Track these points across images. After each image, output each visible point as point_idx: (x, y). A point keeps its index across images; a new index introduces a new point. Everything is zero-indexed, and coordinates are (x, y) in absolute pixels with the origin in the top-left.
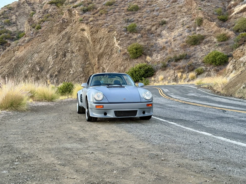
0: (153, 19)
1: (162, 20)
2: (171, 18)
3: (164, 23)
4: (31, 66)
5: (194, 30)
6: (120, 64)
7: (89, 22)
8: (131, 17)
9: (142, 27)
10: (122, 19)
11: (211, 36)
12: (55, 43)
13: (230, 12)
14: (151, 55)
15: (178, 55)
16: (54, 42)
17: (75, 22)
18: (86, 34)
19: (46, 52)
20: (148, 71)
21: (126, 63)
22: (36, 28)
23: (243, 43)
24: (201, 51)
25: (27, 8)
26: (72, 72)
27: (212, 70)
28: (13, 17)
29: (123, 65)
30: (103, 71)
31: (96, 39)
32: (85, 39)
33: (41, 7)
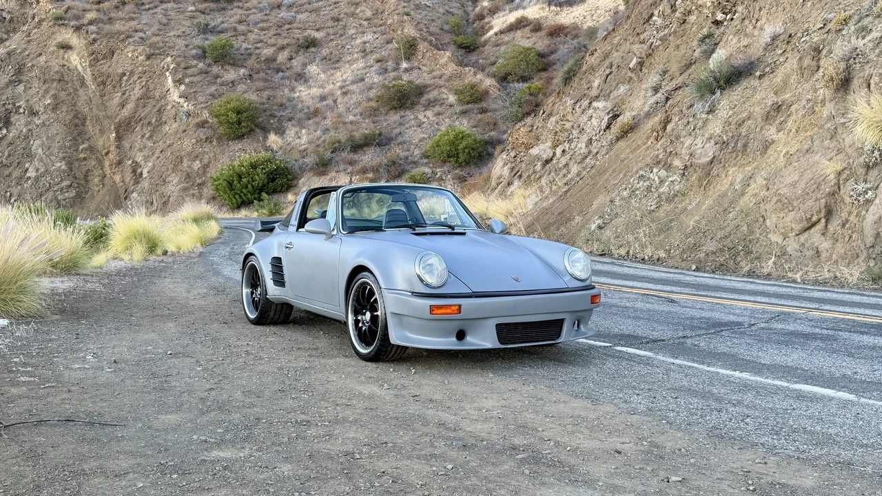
0: (279, 31)
1: (306, 34)
2: (331, 31)
3: (311, 43)
5: (395, 70)
6: (189, 154)
7: (83, 25)
8: (216, 20)
9: (249, 51)
10: (188, 23)
11: (441, 87)
13: (483, 28)
14: (281, 132)
15: (357, 135)
17: (40, 22)
18: (75, 60)
20: (276, 175)
21: (206, 150)
23: (533, 111)
24: (416, 126)
26: (31, 173)
27: (449, 176)
29: (197, 157)
30: (134, 171)
31: (109, 76)
32: (74, 73)
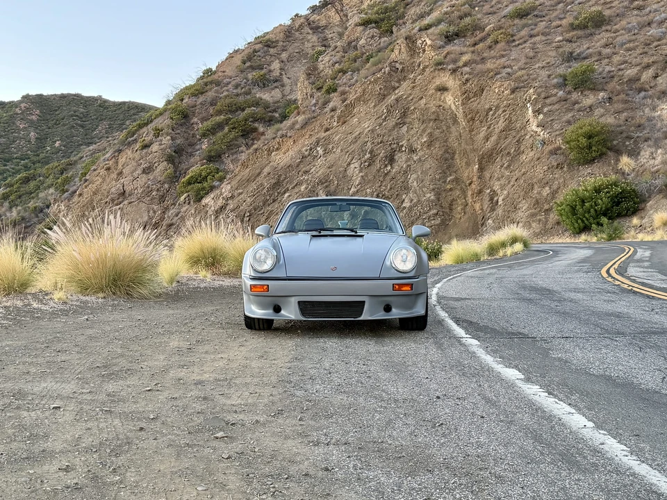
0: (646, 50)
4: (306, 188)
6: (540, 181)
7: (459, 67)
8: (582, 47)
9: (612, 73)
10: (553, 54)
12: (369, 127)
14: (634, 154)
16: (367, 125)
17: (424, 70)
18: (450, 100)
19: (344, 153)
20: (622, 199)
21: (557, 176)
22: (324, 90)
25: (308, 41)
26: (407, 204)
28: (274, 63)
29: (547, 183)
30: (491, 199)
31: (478, 112)
32: (448, 112)
33: (341, 35)
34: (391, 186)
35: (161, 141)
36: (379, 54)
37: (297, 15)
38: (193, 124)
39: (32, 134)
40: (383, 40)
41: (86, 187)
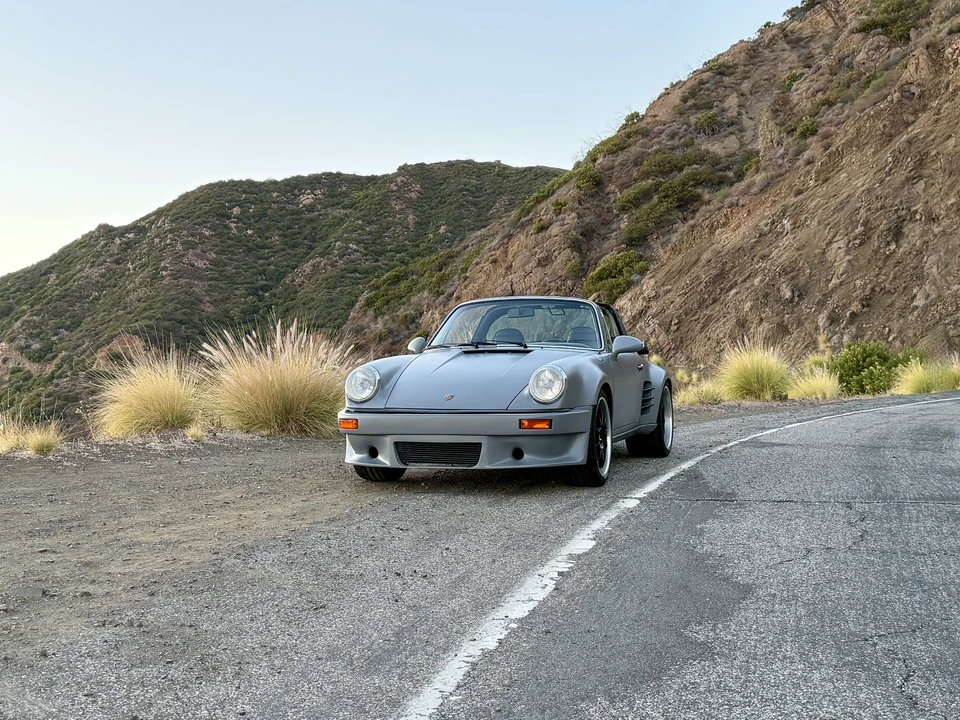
4: (762, 281)
12: (863, 185)
16: (860, 183)
17: (954, 93)
19: (822, 226)
22: (800, 130)
25: (783, 61)
26: (920, 302)
28: (730, 99)
33: (827, 49)
34: (895, 274)
35: (564, 219)
36: (886, 73)
37: (768, 25)
38: (608, 194)
39: (411, 217)
40: (893, 51)
41: (465, 287)
